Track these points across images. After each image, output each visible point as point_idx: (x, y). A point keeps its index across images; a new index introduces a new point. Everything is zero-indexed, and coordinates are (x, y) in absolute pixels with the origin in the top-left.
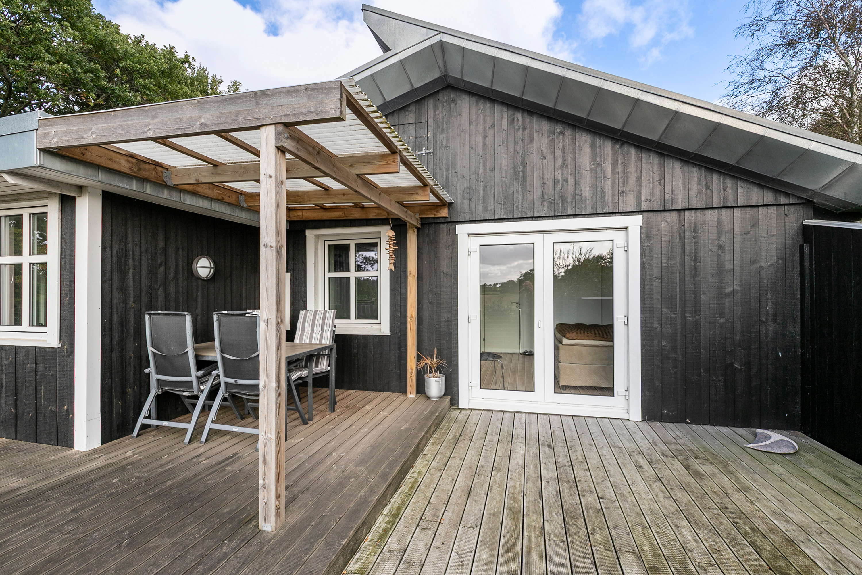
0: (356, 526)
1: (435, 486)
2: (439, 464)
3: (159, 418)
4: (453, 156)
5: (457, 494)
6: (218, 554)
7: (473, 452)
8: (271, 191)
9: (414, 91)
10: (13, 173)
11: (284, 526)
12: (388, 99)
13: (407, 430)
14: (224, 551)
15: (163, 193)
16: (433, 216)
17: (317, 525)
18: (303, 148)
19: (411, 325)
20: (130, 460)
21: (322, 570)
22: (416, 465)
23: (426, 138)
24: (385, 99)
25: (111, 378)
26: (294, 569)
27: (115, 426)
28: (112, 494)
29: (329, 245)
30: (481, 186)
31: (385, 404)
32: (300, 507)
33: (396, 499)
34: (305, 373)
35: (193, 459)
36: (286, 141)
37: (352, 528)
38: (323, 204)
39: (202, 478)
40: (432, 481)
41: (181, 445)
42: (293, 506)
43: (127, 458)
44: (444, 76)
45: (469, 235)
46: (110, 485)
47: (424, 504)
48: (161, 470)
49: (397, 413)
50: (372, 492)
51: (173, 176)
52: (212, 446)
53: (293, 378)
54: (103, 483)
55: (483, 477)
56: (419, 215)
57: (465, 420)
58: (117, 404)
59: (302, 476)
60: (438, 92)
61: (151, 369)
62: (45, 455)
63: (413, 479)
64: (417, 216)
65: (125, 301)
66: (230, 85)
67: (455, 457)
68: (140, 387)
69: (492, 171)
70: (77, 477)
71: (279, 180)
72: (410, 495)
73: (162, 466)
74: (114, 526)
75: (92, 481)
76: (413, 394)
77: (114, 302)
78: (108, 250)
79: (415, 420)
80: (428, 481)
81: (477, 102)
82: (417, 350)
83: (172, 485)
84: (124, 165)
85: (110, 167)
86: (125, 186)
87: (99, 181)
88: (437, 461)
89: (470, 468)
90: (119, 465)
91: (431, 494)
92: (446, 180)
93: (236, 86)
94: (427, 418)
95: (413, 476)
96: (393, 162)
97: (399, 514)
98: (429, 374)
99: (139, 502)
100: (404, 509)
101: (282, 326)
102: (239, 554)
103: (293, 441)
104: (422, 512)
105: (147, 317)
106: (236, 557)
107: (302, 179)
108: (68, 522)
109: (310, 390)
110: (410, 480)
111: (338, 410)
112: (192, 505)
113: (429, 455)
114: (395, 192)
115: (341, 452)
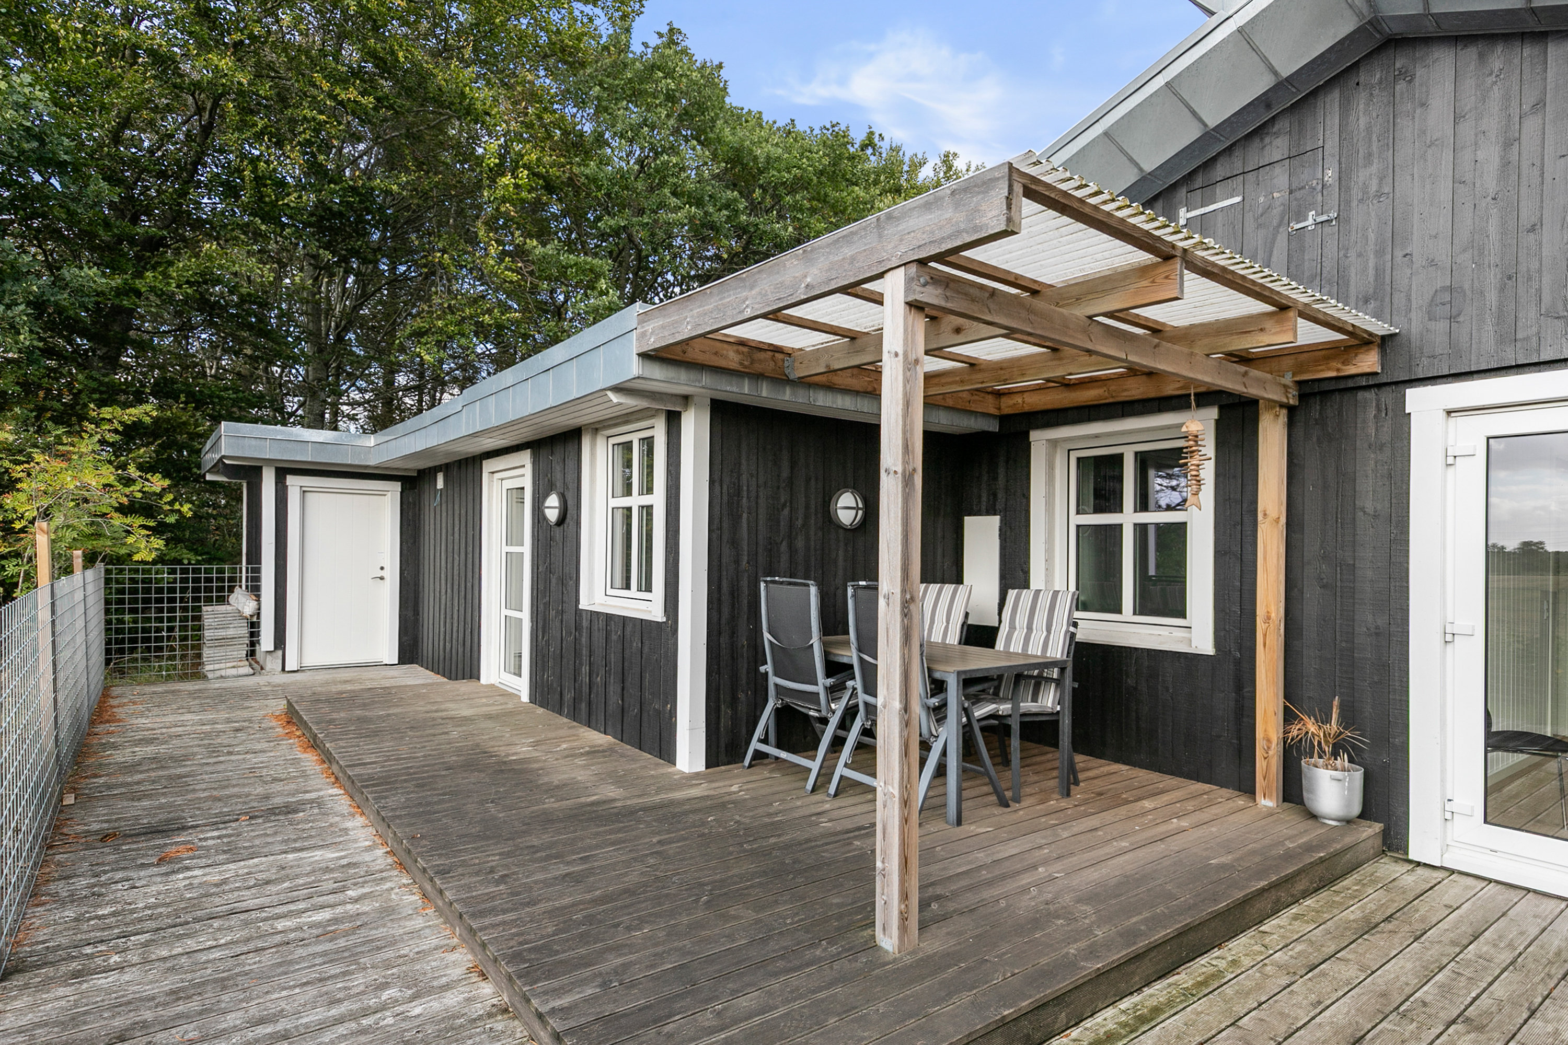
0: (1038, 997)
1: (1263, 999)
2: (1294, 961)
3: (779, 746)
4: (1398, 215)
5: (1318, 1035)
6: (808, 955)
7: (1409, 965)
8: (896, 379)
9: (1282, 85)
10: (617, 389)
11: (914, 952)
12: (1212, 122)
13: (1222, 867)
14: (818, 953)
15: (785, 393)
16: (1333, 374)
17: (968, 970)
18: (959, 292)
19: (1265, 635)
20: (734, 797)
21: (953, 1036)
22: (1231, 945)
23: (1320, 187)
24: (1205, 125)
25: (719, 673)
26: (911, 1017)
27: (722, 744)
28: (703, 835)
29: (1079, 459)
30: (1492, 278)
31: (1190, 806)
32: (948, 934)
33: (1157, 992)
34: (1004, 708)
35: (811, 816)
36: (923, 289)
37: (1030, 997)
38: (1063, 377)
39: (817, 846)
40: (1260, 989)
41: (802, 793)
42: (938, 928)
43: (730, 794)
44: (1370, 23)
45: (1449, 412)
46: (704, 823)
47: (1221, 1023)
48: (767, 820)
49: (1214, 829)
50: (1092, 953)
51: (797, 364)
52: (843, 804)
53: (976, 714)
54: (697, 817)
55: (1414, 1024)
56: (1294, 375)
57: (1418, 892)
58: (726, 713)
59: (971, 888)
60: (1355, 66)
61: (768, 668)
62: (646, 767)
63: (1211, 970)
64: (1288, 379)
65: (737, 562)
66: (938, 162)
67: (1348, 960)
68: (755, 692)
69: (1532, 229)
70: (672, 803)
71: (912, 357)
72: (1193, 995)
73: (769, 815)
74: (697, 875)
75: (686, 813)
76: (1270, 798)
77: (724, 561)
78: (717, 485)
79: (1254, 853)
80: (1250, 984)
81: (1481, 56)
82: (1286, 697)
83: (775, 844)
84: (732, 359)
85: (716, 364)
86: (735, 389)
87: (703, 387)
88: (1290, 953)
89: (1384, 995)
90: (720, 800)
91: (1244, 1011)
92: (1376, 280)
93: (947, 161)
94: (1289, 856)
95: (1214, 963)
96: (1167, 277)
97: (1152, 1019)
98: (1316, 759)
99: (731, 853)
100: (1167, 1015)
101: (912, 607)
102: (836, 966)
103: (972, 827)
104: (1209, 1035)
105: (762, 585)
106: (831, 968)
107: (1000, 339)
108: (652, 854)
109: (1015, 742)
110: (1204, 969)
111: (1078, 793)
112: (794, 878)
113: (1275, 936)
114: (1207, 335)
115: (1056, 869)
